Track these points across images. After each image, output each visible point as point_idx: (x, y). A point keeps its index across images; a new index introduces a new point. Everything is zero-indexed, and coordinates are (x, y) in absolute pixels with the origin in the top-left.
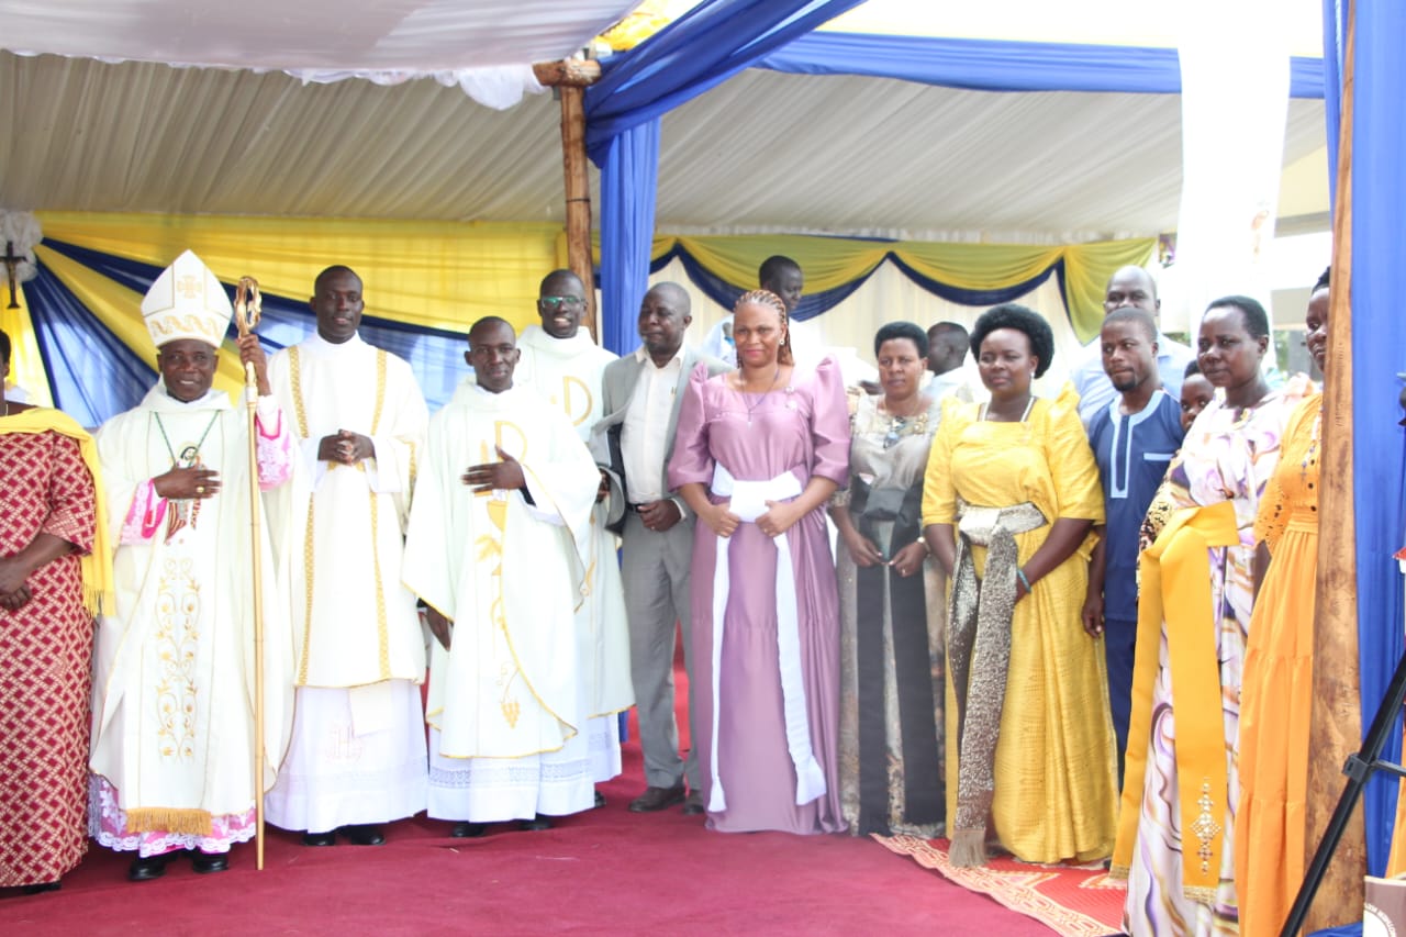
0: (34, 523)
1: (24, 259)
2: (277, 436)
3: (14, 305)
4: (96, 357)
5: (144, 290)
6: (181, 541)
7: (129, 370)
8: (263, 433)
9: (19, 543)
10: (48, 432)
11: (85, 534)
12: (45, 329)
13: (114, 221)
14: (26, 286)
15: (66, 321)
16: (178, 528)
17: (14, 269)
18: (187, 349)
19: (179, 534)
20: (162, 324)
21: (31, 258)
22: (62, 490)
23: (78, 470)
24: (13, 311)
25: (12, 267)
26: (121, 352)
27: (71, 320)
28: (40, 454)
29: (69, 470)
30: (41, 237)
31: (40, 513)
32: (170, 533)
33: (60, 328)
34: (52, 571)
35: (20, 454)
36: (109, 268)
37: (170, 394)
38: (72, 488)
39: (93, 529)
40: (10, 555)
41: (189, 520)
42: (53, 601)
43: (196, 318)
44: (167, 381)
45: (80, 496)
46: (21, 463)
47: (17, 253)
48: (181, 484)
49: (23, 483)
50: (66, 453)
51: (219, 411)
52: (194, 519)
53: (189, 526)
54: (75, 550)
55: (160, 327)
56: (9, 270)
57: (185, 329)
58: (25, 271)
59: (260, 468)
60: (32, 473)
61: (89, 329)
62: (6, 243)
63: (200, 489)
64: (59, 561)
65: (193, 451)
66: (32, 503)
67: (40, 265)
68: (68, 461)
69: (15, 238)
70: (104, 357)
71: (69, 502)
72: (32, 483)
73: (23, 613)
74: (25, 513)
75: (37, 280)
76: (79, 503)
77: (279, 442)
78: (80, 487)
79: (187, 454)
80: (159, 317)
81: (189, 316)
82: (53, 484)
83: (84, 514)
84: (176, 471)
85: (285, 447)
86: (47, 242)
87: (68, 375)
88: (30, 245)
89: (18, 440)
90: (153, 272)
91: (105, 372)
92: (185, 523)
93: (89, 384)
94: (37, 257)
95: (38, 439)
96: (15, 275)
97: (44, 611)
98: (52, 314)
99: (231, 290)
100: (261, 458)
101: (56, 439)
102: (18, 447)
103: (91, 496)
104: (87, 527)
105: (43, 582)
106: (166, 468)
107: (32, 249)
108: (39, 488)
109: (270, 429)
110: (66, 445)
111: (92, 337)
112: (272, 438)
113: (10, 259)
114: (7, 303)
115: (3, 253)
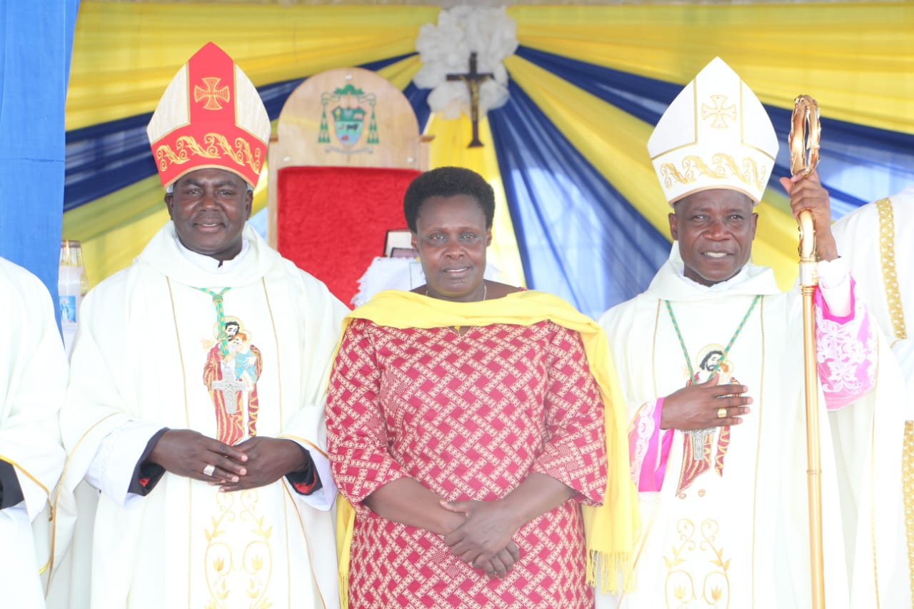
0: (522, 453)
1: (492, 76)
2: (850, 317)
3: (476, 143)
4: (583, 218)
5: (652, 119)
6: (702, 493)
7: (629, 238)
8: (827, 315)
9: (502, 482)
10: (541, 325)
11: (590, 478)
12: (516, 176)
13: (614, 17)
14: (493, 116)
15: (544, 165)
16: (697, 473)
17: (478, 91)
18: (716, 206)
19: (699, 482)
20: (679, 169)
21: (501, 77)
22: (561, 414)
23: (580, 382)
24: (475, 151)
25: (475, 89)
26: (619, 210)
27: (553, 164)
28: (531, 354)
29: (569, 383)
30: (514, 48)
31: (530, 440)
32: (686, 480)
33: (537, 175)
34: (544, 525)
35: (506, 354)
36: (605, 87)
37: (691, 273)
38: (573, 410)
39: (603, 471)
40: (491, 498)
41: (713, 460)
42: (546, 570)
43: (728, 158)
44: (685, 253)
45: (587, 421)
46: (507, 367)
47: (482, 68)
48: (692, 408)
49: (510, 396)
50: (565, 358)
51: (758, 296)
52: (721, 460)
53: (712, 470)
54: (576, 498)
55: (676, 174)
56: (472, 93)
57: (715, 175)
58: (493, 94)
59: (823, 371)
60: (522, 382)
61: (576, 177)
62: (468, 55)
63: (722, 413)
64: (555, 512)
65: (718, 356)
66: (520, 424)
67: (513, 86)
68: (568, 370)
69: (480, 48)
70: (594, 218)
71: (571, 430)
72: (521, 396)
73: (506, 584)
74: (511, 439)
75: (508, 108)
76: (585, 431)
77: (853, 327)
78: (585, 408)
79: (710, 362)
80: (675, 159)
81: (721, 155)
83: (591, 448)
84: (693, 388)
85: (864, 335)
86: (523, 52)
87: (544, 242)
88: (500, 55)
89: (502, 334)
90: (667, 92)
91: (597, 239)
92: (707, 467)
93: (572, 257)
94: (509, 74)
95: (528, 333)
96: (478, 99)
97: (534, 582)
98: (526, 155)
100: (825, 352)
101: (552, 336)
102: (503, 344)
103: (601, 421)
104: (594, 469)
105: (533, 540)
106: (681, 383)
107: (502, 62)
108: (532, 402)
109: (839, 308)
110: (565, 346)
111: (579, 188)
112: (843, 320)
113: (474, 77)
114: (468, 138)
115: (464, 69)
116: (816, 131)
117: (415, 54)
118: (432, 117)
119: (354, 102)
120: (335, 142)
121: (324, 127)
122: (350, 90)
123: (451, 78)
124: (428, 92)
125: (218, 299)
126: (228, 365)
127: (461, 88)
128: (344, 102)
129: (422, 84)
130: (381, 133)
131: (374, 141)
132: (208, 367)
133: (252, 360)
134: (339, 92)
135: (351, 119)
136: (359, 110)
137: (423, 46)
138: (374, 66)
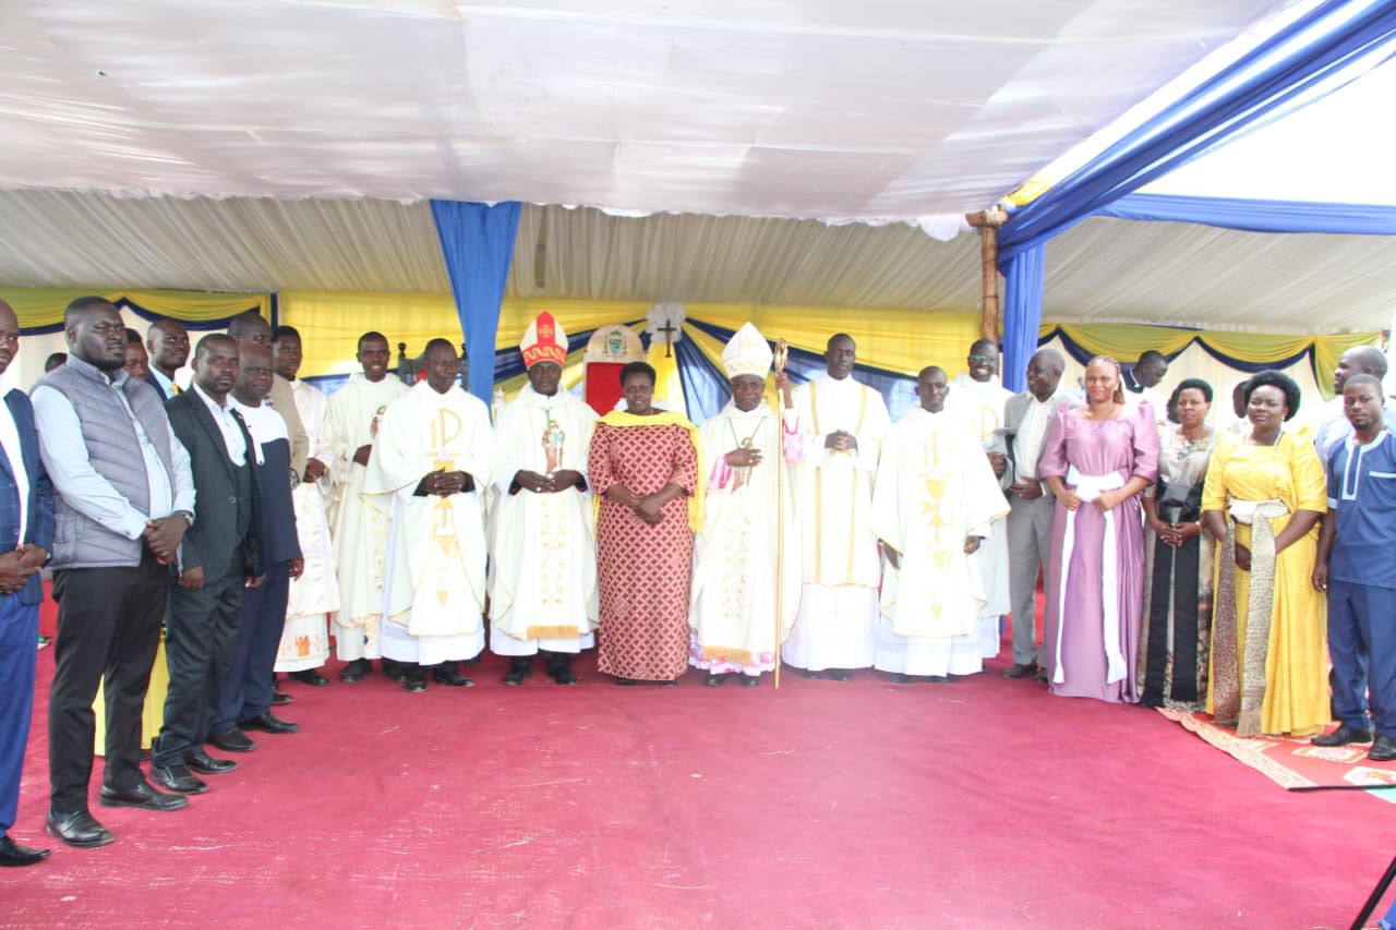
0: (665, 476)
1: (675, 329)
2: (795, 433)
3: (669, 355)
6: (742, 493)
8: (787, 431)
9: (657, 488)
10: (674, 425)
11: (691, 484)
12: (684, 369)
13: (723, 308)
14: (676, 345)
15: (695, 365)
16: (739, 485)
17: (670, 335)
18: (748, 381)
21: (679, 330)
22: (680, 459)
23: (688, 447)
24: (668, 358)
25: (668, 334)
27: (697, 363)
28: (669, 437)
29: (684, 447)
30: (684, 317)
31: (668, 471)
32: (734, 488)
33: (692, 369)
34: (673, 505)
35: (659, 437)
37: (738, 407)
38: (685, 458)
39: (696, 482)
40: (652, 494)
41: (745, 480)
42: (673, 522)
44: (736, 399)
45: (690, 462)
46: (659, 442)
47: (672, 326)
48: (740, 458)
49: (660, 454)
50: (683, 437)
51: (764, 417)
52: (749, 480)
53: (745, 485)
54: (686, 493)
55: (732, 368)
56: (668, 336)
57: (746, 369)
58: (676, 336)
59: (785, 452)
60: (665, 448)
61: (705, 367)
62: (666, 321)
63: (751, 461)
64: (677, 499)
65: (749, 438)
66: (664, 465)
67: (684, 333)
68: (684, 442)
69: (671, 318)
70: (715, 387)
71: (684, 465)
72: (664, 454)
73: (658, 527)
74: (660, 471)
75: (681, 341)
76: (689, 466)
77: (797, 436)
78: (690, 457)
79: (745, 440)
80: (732, 362)
81: (750, 361)
82: (675, 455)
83: (691, 473)
84: (738, 451)
85: (801, 439)
86: (688, 320)
87: (693, 394)
88: (679, 321)
89: (658, 429)
92: (743, 483)
93: (706, 401)
94: (682, 328)
95: (668, 429)
96: (670, 338)
97: (669, 527)
98: (688, 361)
99: (773, 345)
100: (786, 445)
101: (677, 429)
102: (658, 433)
103: (695, 463)
104: (693, 481)
105: (669, 510)
106: (735, 448)
107: (680, 323)
108: (668, 456)
109: (792, 428)
110: (683, 433)
111: (707, 373)
112: (793, 433)
113: (668, 329)
114: (665, 353)
115: (664, 326)
116: (786, 352)
117: (645, 320)
118: (652, 345)
119: (618, 337)
120: (610, 353)
121: (606, 347)
122: (616, 333)
123: (660, 330)
124: (650, 335)
125: (548, 412)
126: (551, 438)
127: (663, 334)
128: (614, 337)
129: (648, 331)
130: (629, 350)
131: (625, 353)
132: (544, 439)
133: (561, 436)
134: (612, 334)
135: (616, 344)
136: (620, 341)
137: (648, 317)
138: (629, 325)
